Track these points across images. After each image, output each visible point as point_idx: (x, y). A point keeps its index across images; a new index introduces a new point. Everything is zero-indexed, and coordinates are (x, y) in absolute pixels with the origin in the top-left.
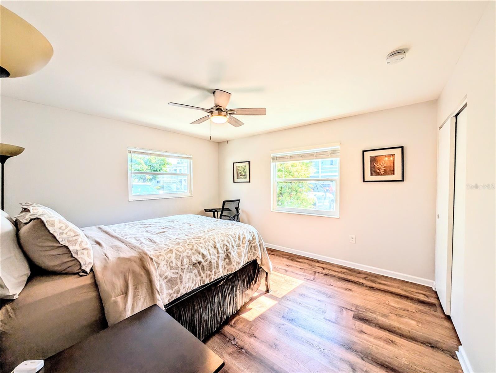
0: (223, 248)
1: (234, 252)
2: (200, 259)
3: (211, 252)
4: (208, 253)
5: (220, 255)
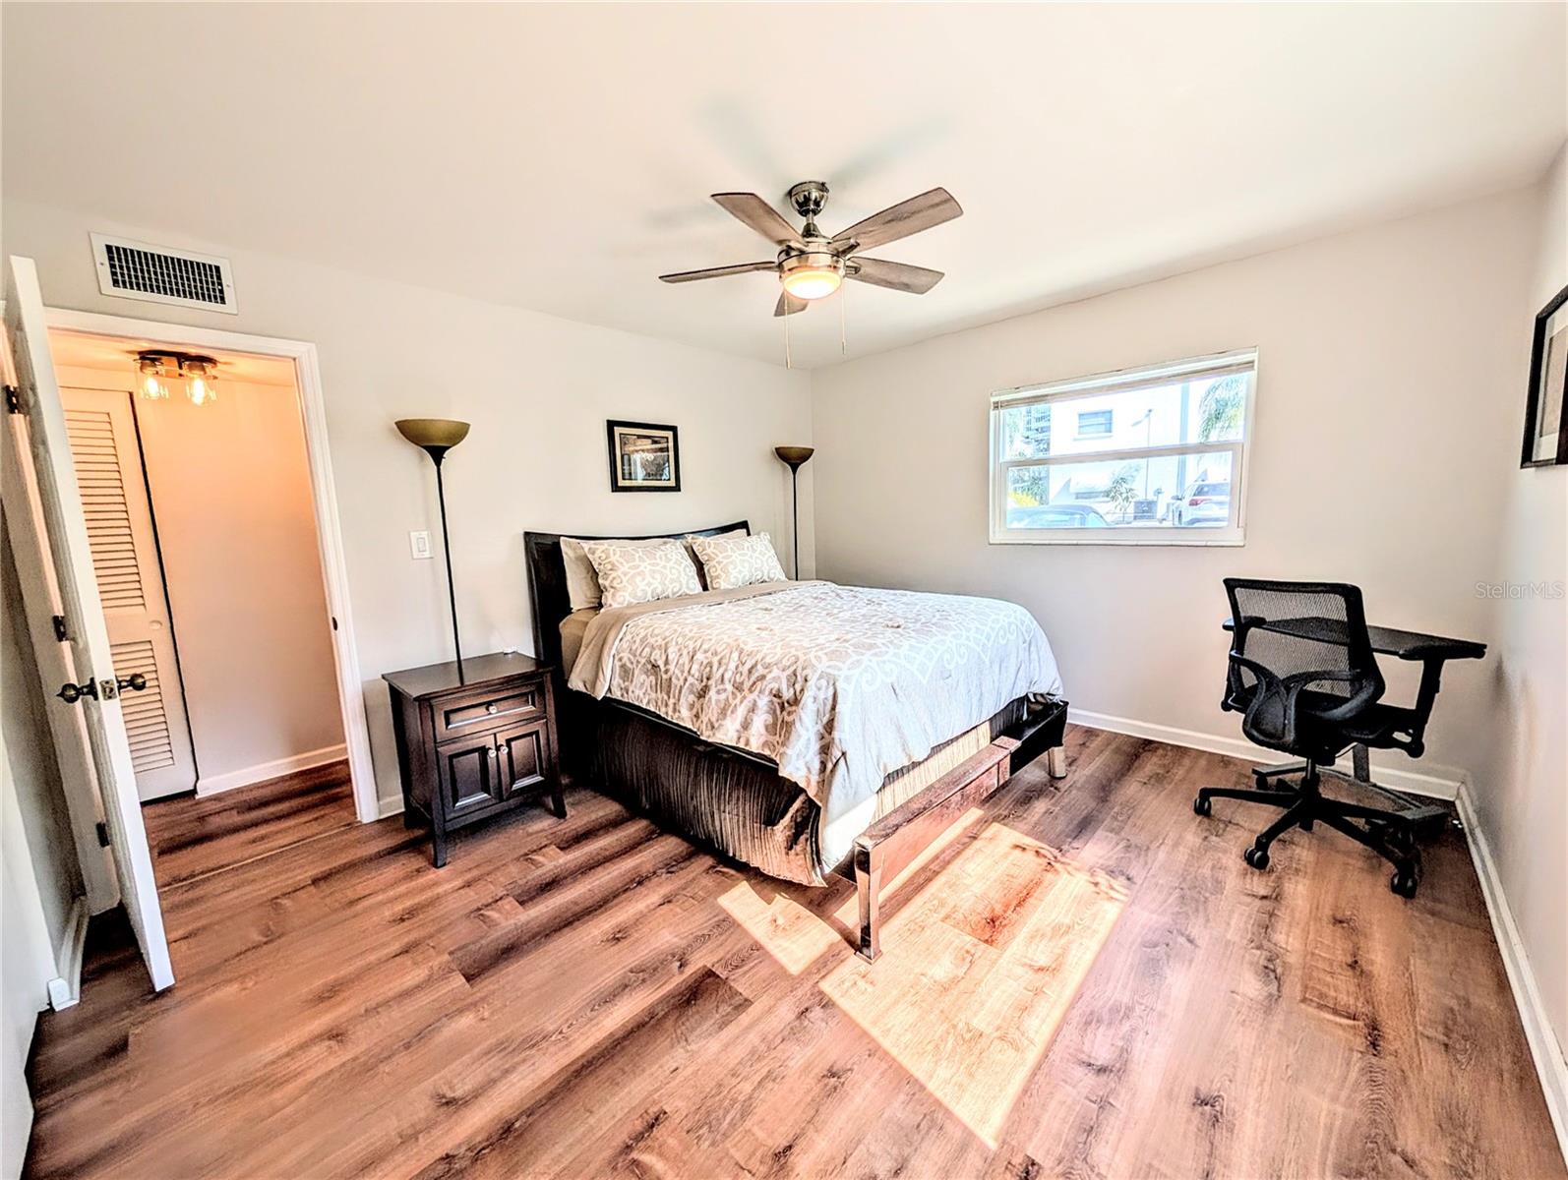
0: (702, 668)
1: (718, 692)
2: (661, 663)
3: (681, 662)
4: (676, 661)
5: (690, 680)
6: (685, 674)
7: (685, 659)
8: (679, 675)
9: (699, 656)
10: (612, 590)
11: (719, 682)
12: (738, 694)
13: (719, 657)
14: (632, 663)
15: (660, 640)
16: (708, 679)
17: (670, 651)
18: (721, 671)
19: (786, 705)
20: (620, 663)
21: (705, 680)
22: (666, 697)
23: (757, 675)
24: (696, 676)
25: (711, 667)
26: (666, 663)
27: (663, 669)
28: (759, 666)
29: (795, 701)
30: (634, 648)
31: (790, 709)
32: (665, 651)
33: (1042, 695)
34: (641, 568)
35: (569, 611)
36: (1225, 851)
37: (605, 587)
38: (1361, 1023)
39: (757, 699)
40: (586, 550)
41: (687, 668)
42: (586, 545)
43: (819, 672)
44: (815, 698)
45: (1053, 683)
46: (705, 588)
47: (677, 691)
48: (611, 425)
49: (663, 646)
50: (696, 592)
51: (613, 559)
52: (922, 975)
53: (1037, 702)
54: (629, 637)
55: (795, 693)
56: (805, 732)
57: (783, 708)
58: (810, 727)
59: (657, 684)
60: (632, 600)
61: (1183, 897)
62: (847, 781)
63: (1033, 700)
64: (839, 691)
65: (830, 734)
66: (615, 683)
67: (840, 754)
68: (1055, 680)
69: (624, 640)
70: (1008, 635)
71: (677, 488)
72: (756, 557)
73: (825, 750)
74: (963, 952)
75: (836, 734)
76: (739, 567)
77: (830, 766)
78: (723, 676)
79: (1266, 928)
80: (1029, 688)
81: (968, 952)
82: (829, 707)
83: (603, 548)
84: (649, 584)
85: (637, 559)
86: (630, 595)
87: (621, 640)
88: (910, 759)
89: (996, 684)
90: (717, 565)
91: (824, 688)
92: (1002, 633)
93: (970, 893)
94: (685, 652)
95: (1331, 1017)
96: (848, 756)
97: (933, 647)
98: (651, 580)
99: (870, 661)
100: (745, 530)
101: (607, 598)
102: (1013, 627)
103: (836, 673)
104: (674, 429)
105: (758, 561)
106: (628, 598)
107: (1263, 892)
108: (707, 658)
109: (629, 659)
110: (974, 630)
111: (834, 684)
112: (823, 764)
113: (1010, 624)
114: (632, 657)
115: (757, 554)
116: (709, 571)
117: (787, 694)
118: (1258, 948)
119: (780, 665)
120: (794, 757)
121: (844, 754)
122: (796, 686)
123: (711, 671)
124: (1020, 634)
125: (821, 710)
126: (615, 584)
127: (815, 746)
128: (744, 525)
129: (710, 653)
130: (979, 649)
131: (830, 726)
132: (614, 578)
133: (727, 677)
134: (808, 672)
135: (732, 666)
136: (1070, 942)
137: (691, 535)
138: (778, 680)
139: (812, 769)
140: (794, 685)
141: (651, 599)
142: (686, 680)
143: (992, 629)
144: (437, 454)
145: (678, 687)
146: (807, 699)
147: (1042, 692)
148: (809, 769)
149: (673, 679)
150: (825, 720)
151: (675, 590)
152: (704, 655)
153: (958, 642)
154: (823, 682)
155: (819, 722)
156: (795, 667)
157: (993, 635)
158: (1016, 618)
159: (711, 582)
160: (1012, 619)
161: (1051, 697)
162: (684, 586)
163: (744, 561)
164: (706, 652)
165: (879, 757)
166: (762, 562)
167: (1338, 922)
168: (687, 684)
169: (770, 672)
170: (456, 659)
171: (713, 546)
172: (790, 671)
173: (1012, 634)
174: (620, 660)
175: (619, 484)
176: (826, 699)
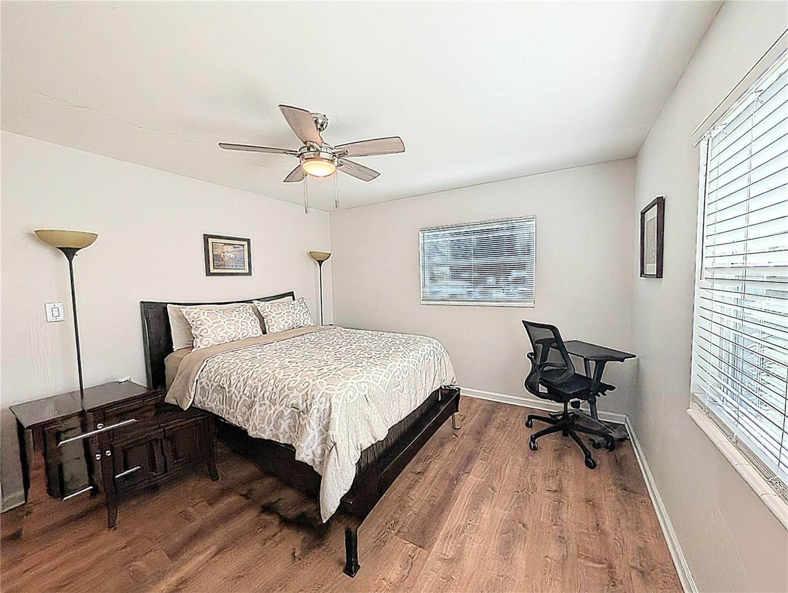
6: (241, 393)
7: (242, 383)
8: (237, 394)
9: (250, 382)
10: (201, 337)
11: (261, 399)
12: (273, 407)
13: (262, 383)
14: (208, 386)
15: (227, 371)
16: (255, 397)
17: (232, 378)
18: (262, 392)
19: (301, 413)
20: (201, 386)
21: (253, 397)
22: (228, 408)
23: (284, 394)
24: (247, 395)
25: (257, 389)
26: (229, 386)
27: (227, 390)
28: (286, 389)
29: (307, 411)
30: (210, 376)
31: (303, 416)
32: (229, 379)
33: (448, 386)
34: (222, 323)
35: (171, 350)
36: (536, 465)
37: (196, 336)
38: (605, 565)
39: (284, 411)
40: (184, 313)
41: (242, 389)
42: (185, 310)
43: (321, 392)
44: (318, 409)
45: (453, 379)
46: (264, 333)
47: (235, 405)
48: (206, 237)
49: (229, 374)
50: (258, 335)
51: (202, 318)
52: (384, 579)
53: (445, 389)
54: (207, 368)
55: (307, 406)
56: (312, 431)
57: (299, 414)
58: (315, 427)
59: (223, 400)
60: (214, 343)
61: (519, 497)
62: (337, 462)
63: (444, 388)
64: (332, 404)
65: (327, 431)
66: (196, 398)
67: (332, 444)
68: (454, 378)
69: (205, 370)
70: (430, 357)
71: (250, 274)
72: (296, 313)
73: (324, 441)
74: (407, 556)
75: (331, 433)
76: (286, 319)
77: (327, 452)
78: (263, 394)
79: (557, 509)
80: (441, 384)
81: (410, 556)
82: (326, 415)
83: (195, 311)
84: (227, 333)
85: (219, 318)
86: (213, 339)
87: (202, 371)
88: (376, 439)
89: (424, 385)
90: (272, 318)
91: (324, 403)
92: (426, 356)
93: (412, 512)
94: (242, 379)
95: (591, 564)
96: (337, 445)
97: (389, 370)
98: (228, 330)
99: (352, 383)
100: (292, 297)
101: (197, 342)
102: (432, 352)
103: (332, 393)
104: (248, 241)
105: (298, 315)
106: (211, 342)
107: (554, 488)
108: (255, 383)
109: (207, 383)
110: (411, 357)
111: (330, 400)
112: (323, 450)
113: (430, 351)
114: (208, 382)
115: (297, 311)
116: (267, 322)
117: (302, 407)
118: (555, 525)
119: (298, 388)
120: (305, 448)
121: (335, 444)
122: (308, 401)
123: (257, 392)
124: (435, 355)
125: (322, 416)
126: (202, 334)
127: (318, 440)
128: (291, 294)
129: (257, 380)
130: (415, 368)
131: (327, 428)
132: (202, 330)
133: (266, 395)
134: (315, 392)
135: (270, 388)
136: (465, 538)
137: (257, 301)
138: (296, 398)
139: (316, 454)
140: (306, 401)
141: (228, 341)
142: (241, 398)
143: (421, 354)
144: (70, 252)
145: (236, 402)
146: (314, 410)
147: (447, 385)
148: (314, 454)
149: (233, 397)
150: (324, 423)
151: (244, 335)
152: (253, 381)
153: (404, 365)
154: (324, 399)
155: (321, 424)
156: (307, 390)
157: (422, 358)
158: (433, 347)
159: (269, 329)
160: (432, 348)
161: (452, 387)
162: (250, 332)
163: (289, 315)
164: (254, 379)
165: (357, 441)
166: (300, 315)
167: (588, 501)
168: (242, 400)
169: (292, 393)
170: (79, 389)
171: (270, 307)
172: (303, 393)
173: (431, 356)
174: (201, 383)
175: (211, 272)
176: (325, 409)
